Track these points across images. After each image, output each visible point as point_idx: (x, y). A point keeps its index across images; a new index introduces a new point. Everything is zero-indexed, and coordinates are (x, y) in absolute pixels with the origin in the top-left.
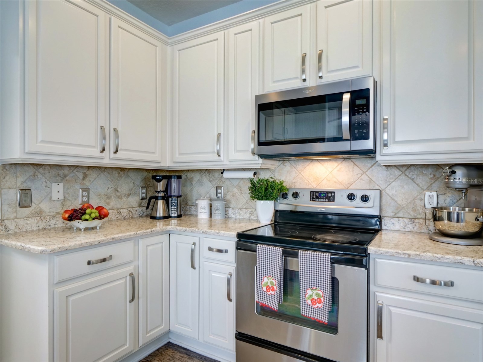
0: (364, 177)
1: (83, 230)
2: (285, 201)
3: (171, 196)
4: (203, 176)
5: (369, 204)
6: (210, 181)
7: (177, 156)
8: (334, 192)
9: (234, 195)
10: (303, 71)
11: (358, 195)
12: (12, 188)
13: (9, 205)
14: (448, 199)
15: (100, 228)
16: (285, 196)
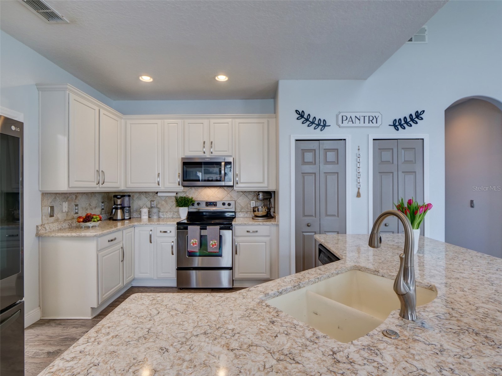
0: (229, 195)
1: (91, 227)
2: (193, 207)
3: (125, 207)
4: (141, 194)
5: (231, 207)
6: (146, 197)
7: (130, 184)
8: (216, 202)
9: (162, 205)
10: (204, 147)
11: (227, 203)
12: (46, 206)
13: (45, 216)
14: (259, 204)
15: (98, 226)
16: (193, 205)
